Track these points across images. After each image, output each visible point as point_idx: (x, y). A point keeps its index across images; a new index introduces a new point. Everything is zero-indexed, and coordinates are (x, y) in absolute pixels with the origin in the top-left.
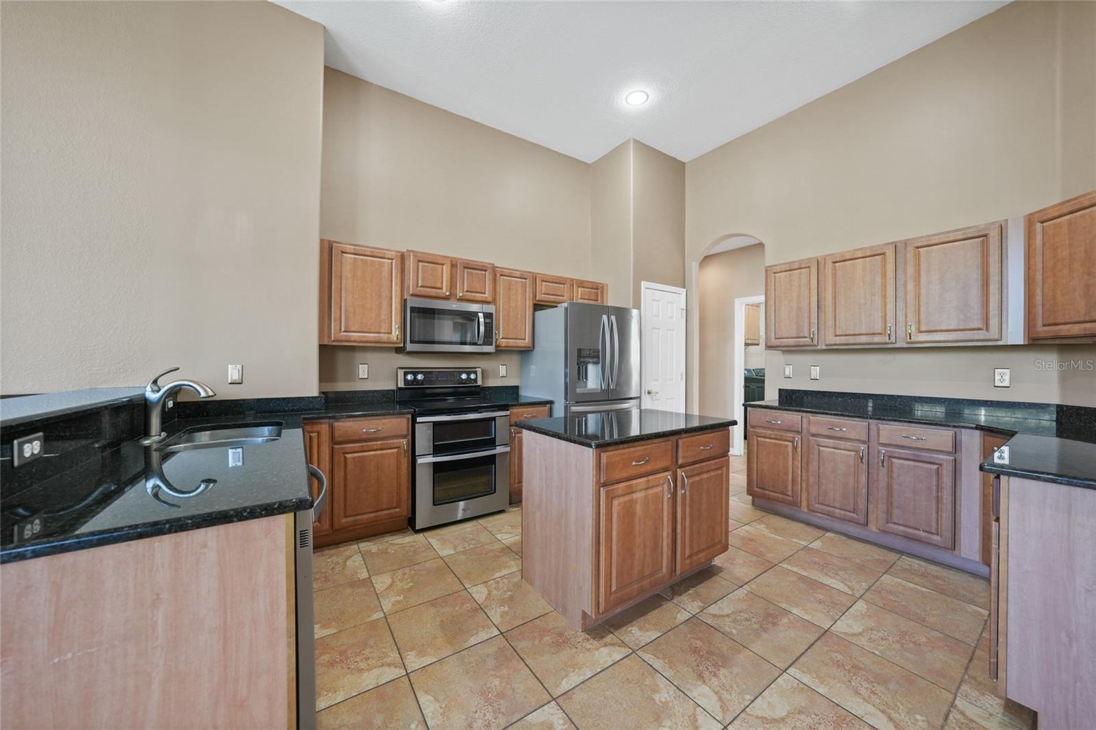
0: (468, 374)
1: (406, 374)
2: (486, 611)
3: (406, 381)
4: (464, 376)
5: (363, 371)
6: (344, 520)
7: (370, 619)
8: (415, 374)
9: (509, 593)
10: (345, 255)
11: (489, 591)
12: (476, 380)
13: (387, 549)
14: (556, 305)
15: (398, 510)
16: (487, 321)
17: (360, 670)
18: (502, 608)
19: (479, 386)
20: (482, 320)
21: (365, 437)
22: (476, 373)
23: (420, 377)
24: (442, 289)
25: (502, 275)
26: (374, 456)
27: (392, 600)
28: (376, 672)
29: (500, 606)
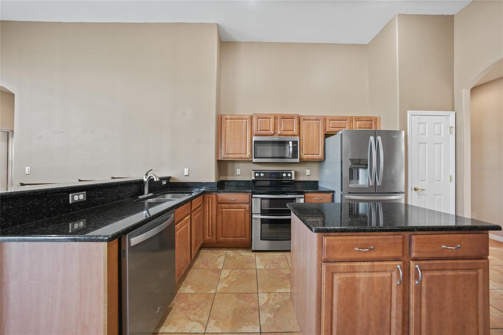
0: (287, 173)
1: (255, 173)
2: (260, 312)
3: (255, 177)
4: (284, 175)
5: (238, 171)
6: (221, 238)
7: (209, 292)
8: (260, 173)
9: (279, 306)
10: (227, 120)
11: (268, 299)
12: (291, 177)
13: (236, 256)
14: (336, 133)
15: (244, 238)
16: (294, 145)
17: (189, 319)
18: (270, 314)
19: (293, 180)
20: (291, 145)
21: (230, 202)
22: (291, 173)
23: (262, 175)
24: (270, 130)
25: (304, 120)
26: (234, 211)
27: (223, 285)
28: (194, 323)
29: (269, 313)
